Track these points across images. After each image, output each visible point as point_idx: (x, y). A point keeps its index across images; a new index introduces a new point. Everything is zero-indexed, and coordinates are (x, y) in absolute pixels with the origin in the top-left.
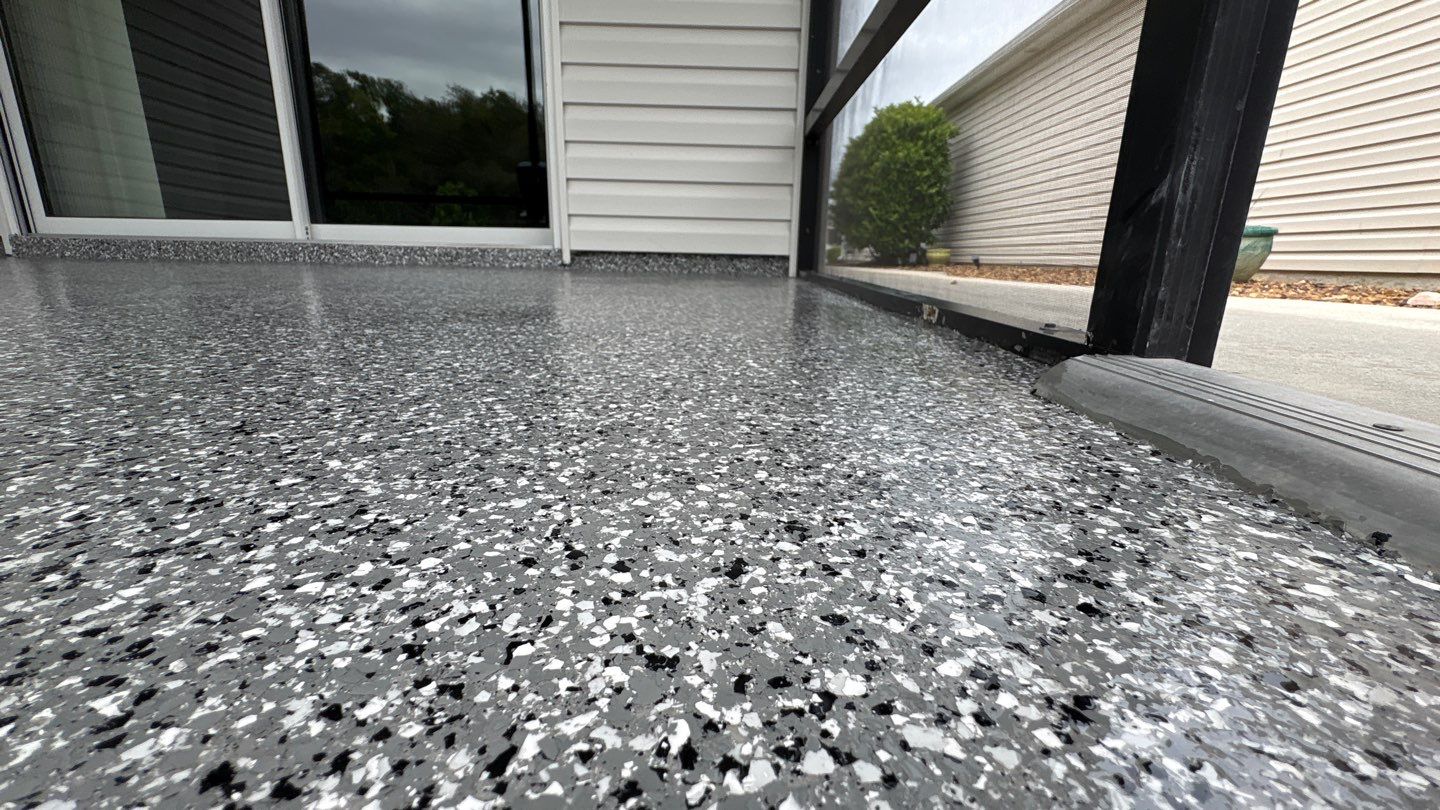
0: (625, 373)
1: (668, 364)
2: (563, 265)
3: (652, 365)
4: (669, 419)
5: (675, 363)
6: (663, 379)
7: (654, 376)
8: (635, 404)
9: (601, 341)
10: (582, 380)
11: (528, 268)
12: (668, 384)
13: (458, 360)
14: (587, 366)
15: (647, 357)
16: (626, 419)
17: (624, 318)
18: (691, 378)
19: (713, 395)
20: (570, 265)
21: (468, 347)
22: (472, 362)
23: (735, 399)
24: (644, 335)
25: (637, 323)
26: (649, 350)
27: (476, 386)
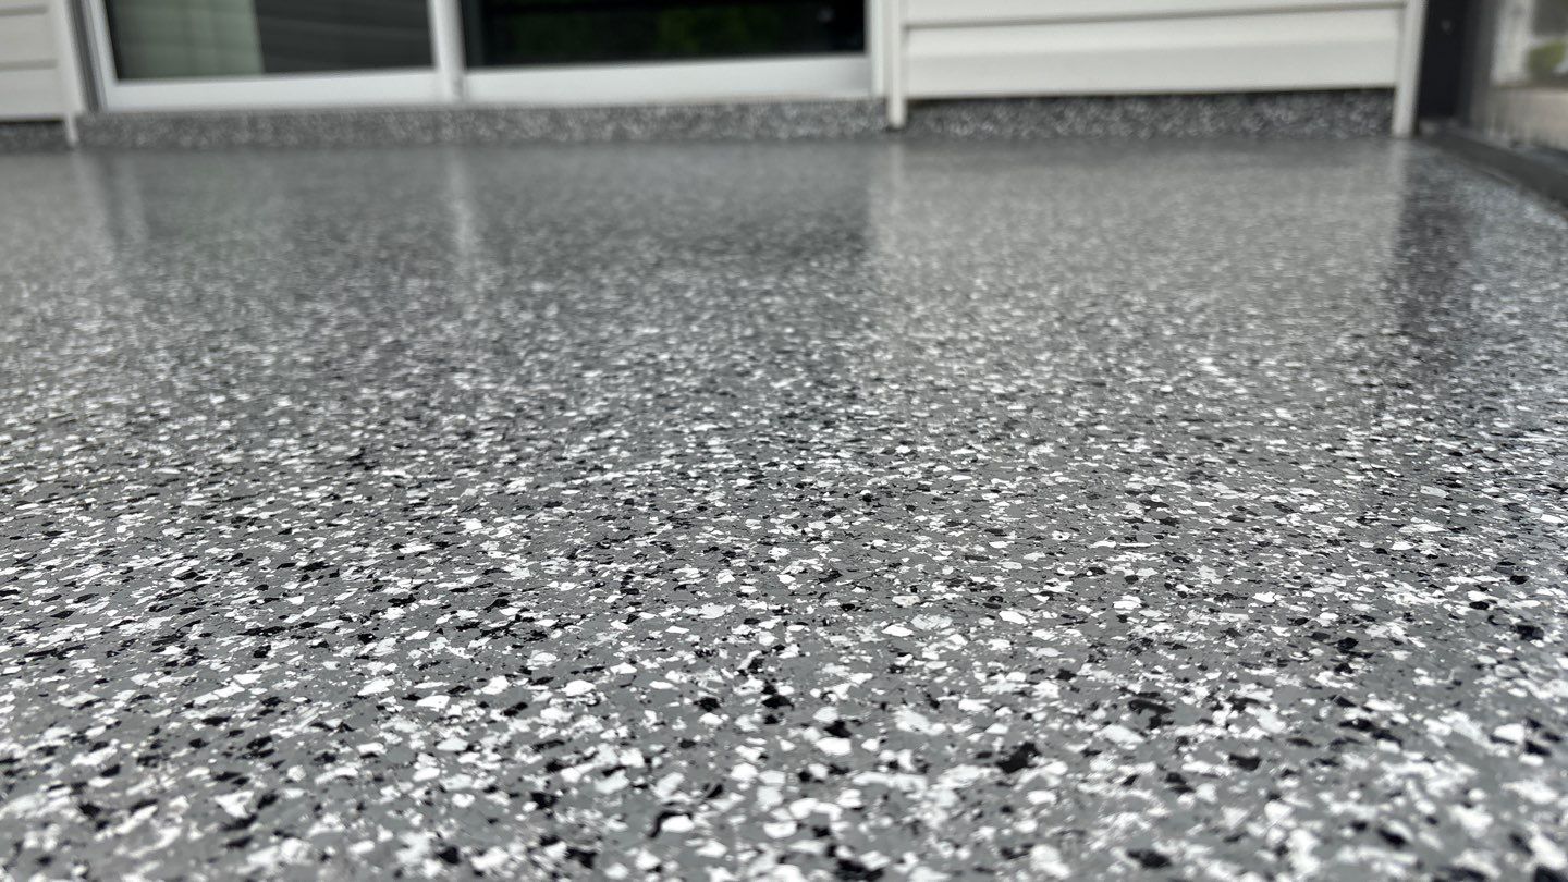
0: (943, 382)
1: (1036, 362)
2: (890, 129)
3: (1002, 366)
4: (995, 481)
5: (1047, 363)
6: (1011, 397)
7: (998, 389)
8: (944, 447)
9: (919, 310)
10: (864, 394)
11: (822, 140)
12: (1017, 408)
13: (667, 347)
14: (877, 365)
15: (995, 347)
16: (918, 475)
17: (980, 257)
18: (1068, 395)
19: (1098, 436)
20: (903, 130)
21: (689, 319)
22: (688, 350)
23: (1139, 445)
24: (1005, 297)
25: (999, 266)
26: (1004, 332)
27: (688, 400)
